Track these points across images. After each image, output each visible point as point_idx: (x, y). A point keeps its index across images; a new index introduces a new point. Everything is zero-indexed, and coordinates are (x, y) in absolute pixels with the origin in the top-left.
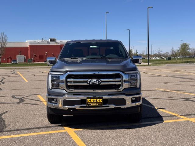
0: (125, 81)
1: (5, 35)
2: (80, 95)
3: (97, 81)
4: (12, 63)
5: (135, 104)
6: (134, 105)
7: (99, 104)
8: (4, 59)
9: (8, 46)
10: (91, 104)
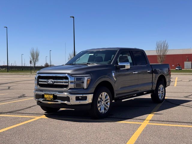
0: (71, 82)
1: (166, 43)
2: (43, 91)
3: (51, 81)
4: (176, 69)
5: (80, 102)
6: (78, 102)
7: (51, 99)
8: (173, 66)
9: (169, 53)
10: (46, 99)
